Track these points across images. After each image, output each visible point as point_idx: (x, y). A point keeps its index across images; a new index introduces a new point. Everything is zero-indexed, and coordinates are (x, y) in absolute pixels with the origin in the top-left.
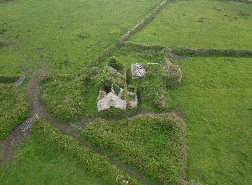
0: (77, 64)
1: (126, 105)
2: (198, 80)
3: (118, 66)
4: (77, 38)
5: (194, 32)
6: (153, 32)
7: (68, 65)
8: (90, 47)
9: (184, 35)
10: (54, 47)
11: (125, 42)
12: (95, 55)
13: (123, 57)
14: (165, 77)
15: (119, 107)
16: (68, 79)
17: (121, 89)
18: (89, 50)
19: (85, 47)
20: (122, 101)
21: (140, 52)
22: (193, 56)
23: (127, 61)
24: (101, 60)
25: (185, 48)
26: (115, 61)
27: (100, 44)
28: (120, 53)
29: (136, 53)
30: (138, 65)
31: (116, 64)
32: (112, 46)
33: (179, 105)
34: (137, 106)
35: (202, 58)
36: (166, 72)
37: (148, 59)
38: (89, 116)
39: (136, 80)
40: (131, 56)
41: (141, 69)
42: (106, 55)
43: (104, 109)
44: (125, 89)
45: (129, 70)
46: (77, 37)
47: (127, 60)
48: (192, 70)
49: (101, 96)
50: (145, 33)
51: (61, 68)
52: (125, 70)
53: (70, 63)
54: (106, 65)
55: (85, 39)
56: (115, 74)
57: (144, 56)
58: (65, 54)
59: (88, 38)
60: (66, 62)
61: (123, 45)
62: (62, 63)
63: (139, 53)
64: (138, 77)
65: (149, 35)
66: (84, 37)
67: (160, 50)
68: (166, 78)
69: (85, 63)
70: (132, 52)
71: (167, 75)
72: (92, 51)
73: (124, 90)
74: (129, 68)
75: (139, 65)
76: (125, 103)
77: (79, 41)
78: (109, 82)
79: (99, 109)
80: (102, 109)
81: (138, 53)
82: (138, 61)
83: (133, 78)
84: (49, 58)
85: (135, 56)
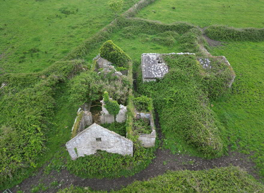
0: (51, 53)
1: (132, 148)
2: (261, 83)
3: (117, 57)
4: (59, 14)
5: (229, 7)
6: (172, 6)
7: (36, 55)
8: (77, 27)
9: (216, 10)
10: (21, 27)
11: (131, 18)
12: (83, 39)
13: (127, 42)
14: (206, 79)
15: (116, 152)
16: (26, 83)
17: (121, 106)
18: (75, 31)
19: (69, 27)
20: (123, 140)
21: (155, 34)
22: (238, 40)
23: (134, 49)
24: (89, 47)
25: (224, 27)
26: (112, 49)
27: (91, 23)
28: (123, 36)
29: (148, 35)
30: (153, 56)
31: (114, 55)
32: (110, 24)
33: (240, 139)
34: (154, 145)
35: (253, 44)
36: (205, 69)
37: (168, 44)
38: (51, 171)
39: (151, 84)
40: (141, 40)
41: (159, 63)
42: (100, 38)
43: (83, 156)
44: (131, 106)
45: (137, 65)
46: (59, 12)
47: (133, 46)
48: (242, 63)
49: (78, 123)
50: (160, 7)
51: (23, 61)
52: (131, 64)
53: (39, 53)
54: (96, 56)
55: (71, 15)
56: (111, 74)
57: (161, 40)
58: (35, 37)
59: (75, 14)
60: (34, 51)
61: (128, 24)
62: (27, 52)
63: (153, 36)
64: (155, 78)
65: (166, 10)
66: (69, 12)
67: (185, 31)
68: (208, 80)
69: (64, 52)
70: (142, 34)
71: (208, 75)
72: (79, 32)
73: (128, 109)
74: (138, 60)
75: (155, 56)
76: (130, 144)
77: (61, 18)
78: (96, 91)
79: (73, 156)
80: (80, 156)
81: (150, 36)
82: (152, 49)
83: (144, 80)
84: (8, 43)
85: (147, 41)
